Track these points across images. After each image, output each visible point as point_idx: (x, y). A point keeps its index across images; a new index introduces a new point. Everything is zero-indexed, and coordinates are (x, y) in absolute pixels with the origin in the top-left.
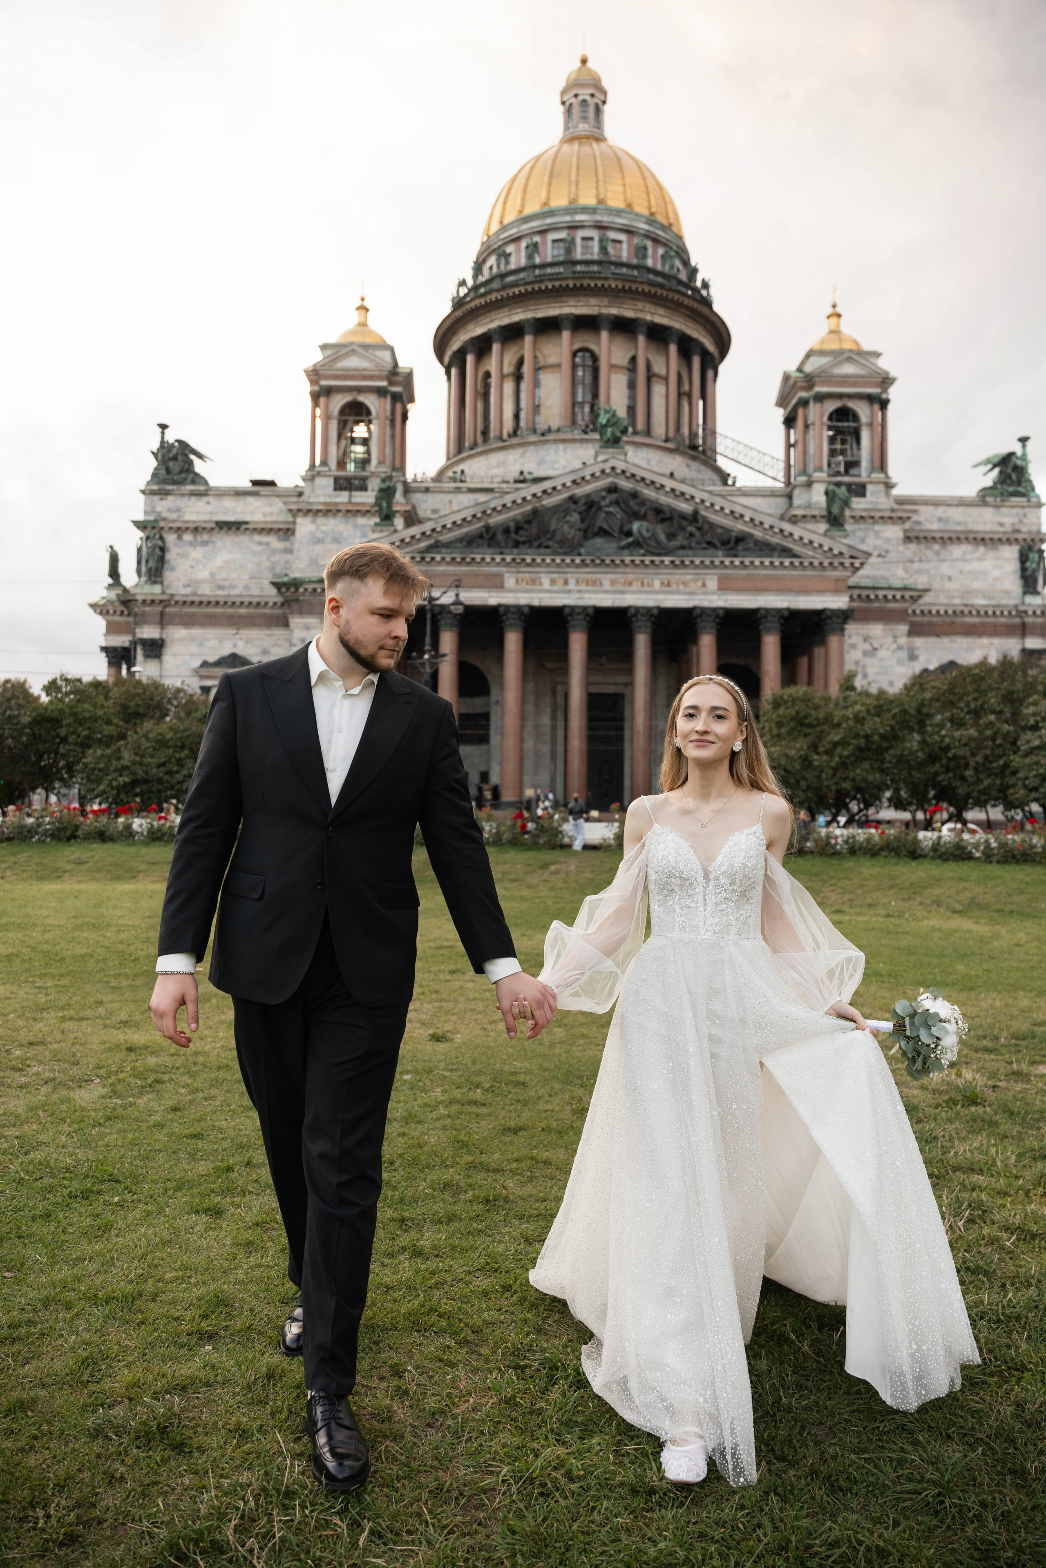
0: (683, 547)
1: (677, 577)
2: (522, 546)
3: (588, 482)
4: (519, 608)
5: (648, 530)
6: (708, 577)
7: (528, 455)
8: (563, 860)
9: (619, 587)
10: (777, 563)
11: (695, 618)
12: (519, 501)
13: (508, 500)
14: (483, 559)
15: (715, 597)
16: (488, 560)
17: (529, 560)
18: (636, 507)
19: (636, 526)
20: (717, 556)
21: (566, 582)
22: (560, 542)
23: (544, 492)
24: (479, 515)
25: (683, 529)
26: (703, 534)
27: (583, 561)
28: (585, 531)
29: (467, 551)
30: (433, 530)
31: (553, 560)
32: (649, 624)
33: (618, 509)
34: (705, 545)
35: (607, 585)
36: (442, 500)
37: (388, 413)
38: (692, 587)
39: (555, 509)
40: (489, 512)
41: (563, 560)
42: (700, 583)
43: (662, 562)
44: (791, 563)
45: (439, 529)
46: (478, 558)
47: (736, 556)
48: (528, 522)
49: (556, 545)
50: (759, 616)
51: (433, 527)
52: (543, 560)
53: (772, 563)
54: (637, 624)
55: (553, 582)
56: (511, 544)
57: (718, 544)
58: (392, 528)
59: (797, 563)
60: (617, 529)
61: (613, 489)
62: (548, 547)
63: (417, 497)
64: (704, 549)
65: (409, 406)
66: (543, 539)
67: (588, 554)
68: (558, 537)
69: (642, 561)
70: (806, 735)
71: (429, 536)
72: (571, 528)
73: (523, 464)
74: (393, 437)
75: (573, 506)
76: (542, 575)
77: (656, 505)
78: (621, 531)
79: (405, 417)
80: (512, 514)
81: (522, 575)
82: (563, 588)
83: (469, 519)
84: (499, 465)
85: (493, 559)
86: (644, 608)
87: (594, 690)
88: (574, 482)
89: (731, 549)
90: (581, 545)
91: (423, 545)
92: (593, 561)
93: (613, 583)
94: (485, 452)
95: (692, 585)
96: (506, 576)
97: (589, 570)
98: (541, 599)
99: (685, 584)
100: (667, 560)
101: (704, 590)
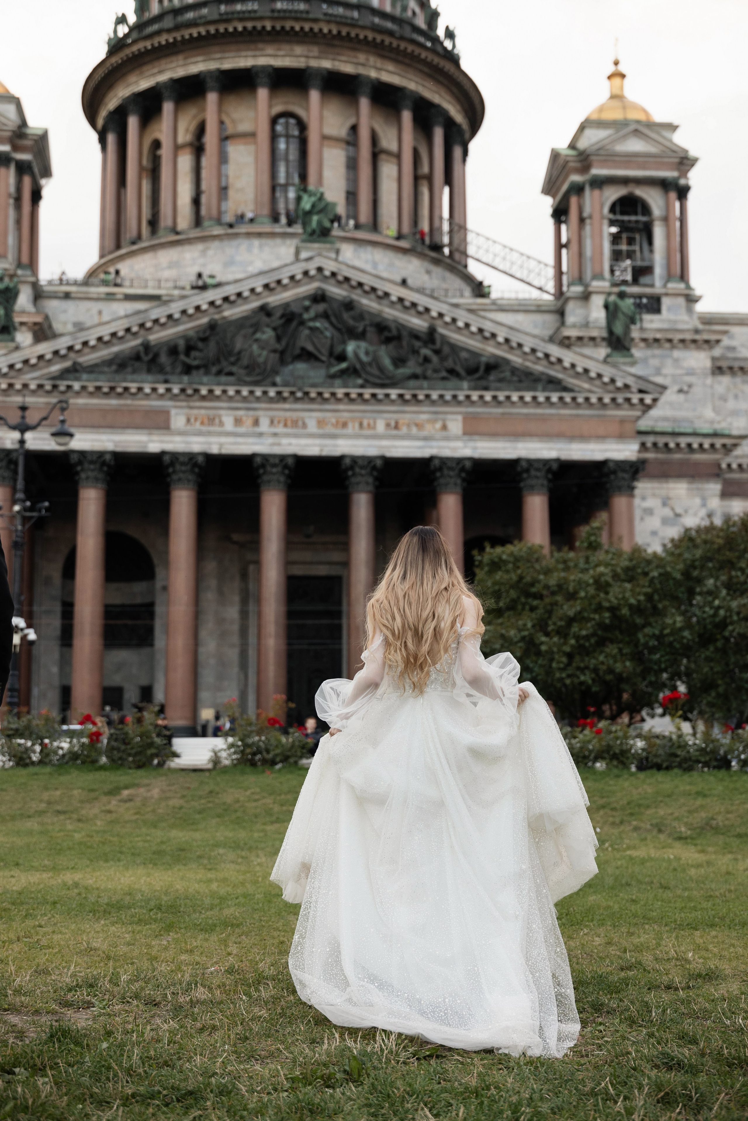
0: (415, 376)
1: (408, 416)
2: (194, 372)
3: (285, 287)
4: (191, 457)
5: (367, 353)
6: (449, 417)
7: (210, 252)
8: (146, 781)
9: (329, 429)
10: (541, 399)
11: (434, 472)
12: (191, 311)
13: (175, 309)
14: (140, 389)
15: (459, 444)
16: (147, 390)
17: (204, 392)
18: (351, 322)
19: (351, 347)
20: (461, 389)
21: (256, 422)
22: (247, 367)
23: (226, 299)
24: (135, 329)
25: (415, 352)
26: (443, 359)
27: (279, 393)
28: (282, 353)
29: (118, 377)
30: (70, 348)
31: (238, 392)
32: (370, 480)
33: (327, 325)
34: (444, 374)
35: (312, 426)
36: (88, 310)
37: (12, 189)
38: (429, 429)
39: (241, 323)
40: (149, 325)
41: (251, 392)
42: (438, 425)
43: (387, 396)
44: (561, 399)
45: (78, 347)
46: (133, 387)
47: (486, 389)
48: (204, 340)
49: (242, 372)
50: (519, 469)
51: (70, 344)
52: (224, 392)
53: (534, 398)
54: (353, 480)
55: (238, 421)
56: (179, 369)
57: (463, 373)
58: (12, 345)
59: (568, 399)
60: (325, 351)
61: (319, 297)
62: (230, 374)
63: (52, 306)
64: (444, 379)
65: (43, 182)
66: (224, 363)
67: (286, 384)
68: (245, 361)
69: (360, 395)
70: (532, 609)
71: (64, 357)
72: (263, 348)
73: (204, 265)
74: (18, 222)
75: (265, 319)
76: (222, 412)
77: (378, 320)
78: (331, 354)
79: (36, 196)
80: (181, 328)
81: (195, 412)
82: (251, 429)
83: (121, 334)
84: (171, 265)
85: (154, 390)
86: (363, 458)
87: (298, 571)
88: (266, 286)
89: (480, 378)
90: (277, 373)
91: (56, 368)
92: (292, 393)
93: (320, 423)
94: (152, 248)
95: (428, 427)
96: (173, 412)
97: (287, 406)
98: (221, 445)
99: (419, 426)
100: (394, 393)
101: (444, 433)
